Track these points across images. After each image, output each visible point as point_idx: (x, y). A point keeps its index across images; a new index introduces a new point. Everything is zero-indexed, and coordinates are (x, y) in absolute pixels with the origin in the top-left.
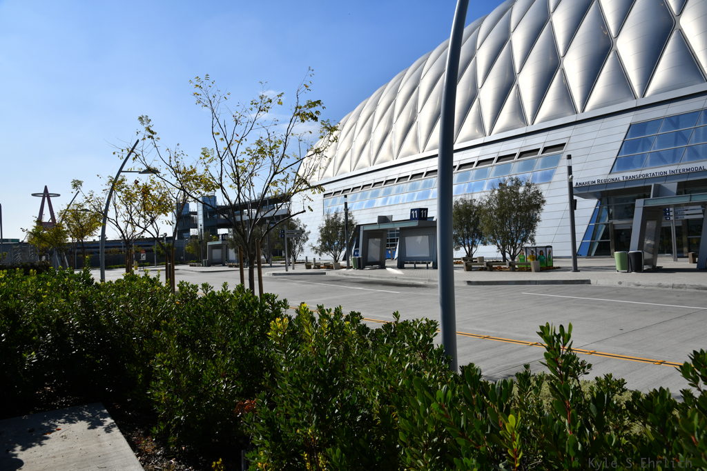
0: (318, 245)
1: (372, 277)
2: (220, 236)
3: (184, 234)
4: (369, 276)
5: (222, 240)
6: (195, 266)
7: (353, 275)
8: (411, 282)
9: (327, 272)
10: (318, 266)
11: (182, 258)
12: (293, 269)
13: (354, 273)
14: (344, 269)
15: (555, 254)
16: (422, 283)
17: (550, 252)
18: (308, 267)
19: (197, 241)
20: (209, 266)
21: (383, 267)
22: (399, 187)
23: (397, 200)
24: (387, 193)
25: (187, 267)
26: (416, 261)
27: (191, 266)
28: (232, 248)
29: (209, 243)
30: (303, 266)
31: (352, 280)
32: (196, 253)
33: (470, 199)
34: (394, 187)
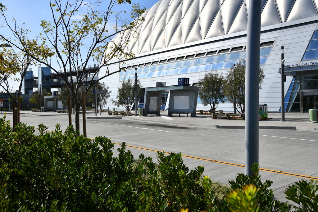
0: (117, 100)
1: (153, 121)
2: (53, 93)
3: (29, 91)
4: (151, 121)
5: (54, 95)
6: (36, 111)
7: (140, 120)
8: (179, 125)
9: (123, 117)
10: (117, 114)
11: (27, 106)
12: (100, 115)
13: (141, 119)
14: (134, 116)
15: (269, 110)
16: (186, 126)
17: (266, 109)
18: (110, 114)
19: (38, 95)
20: (45, 111)
21: (159, 115)
22: (169, 65)
23: (167, 73)
24: (161, 69)
25: (30, 112)
26: (180, 112)
27: (33, 111)
28: (60, 101)
29: (45, 97)
30: (107, 113)
31: (140, 123)
32: (36, 103)
33: (215, 73)
34: (165, 65)
